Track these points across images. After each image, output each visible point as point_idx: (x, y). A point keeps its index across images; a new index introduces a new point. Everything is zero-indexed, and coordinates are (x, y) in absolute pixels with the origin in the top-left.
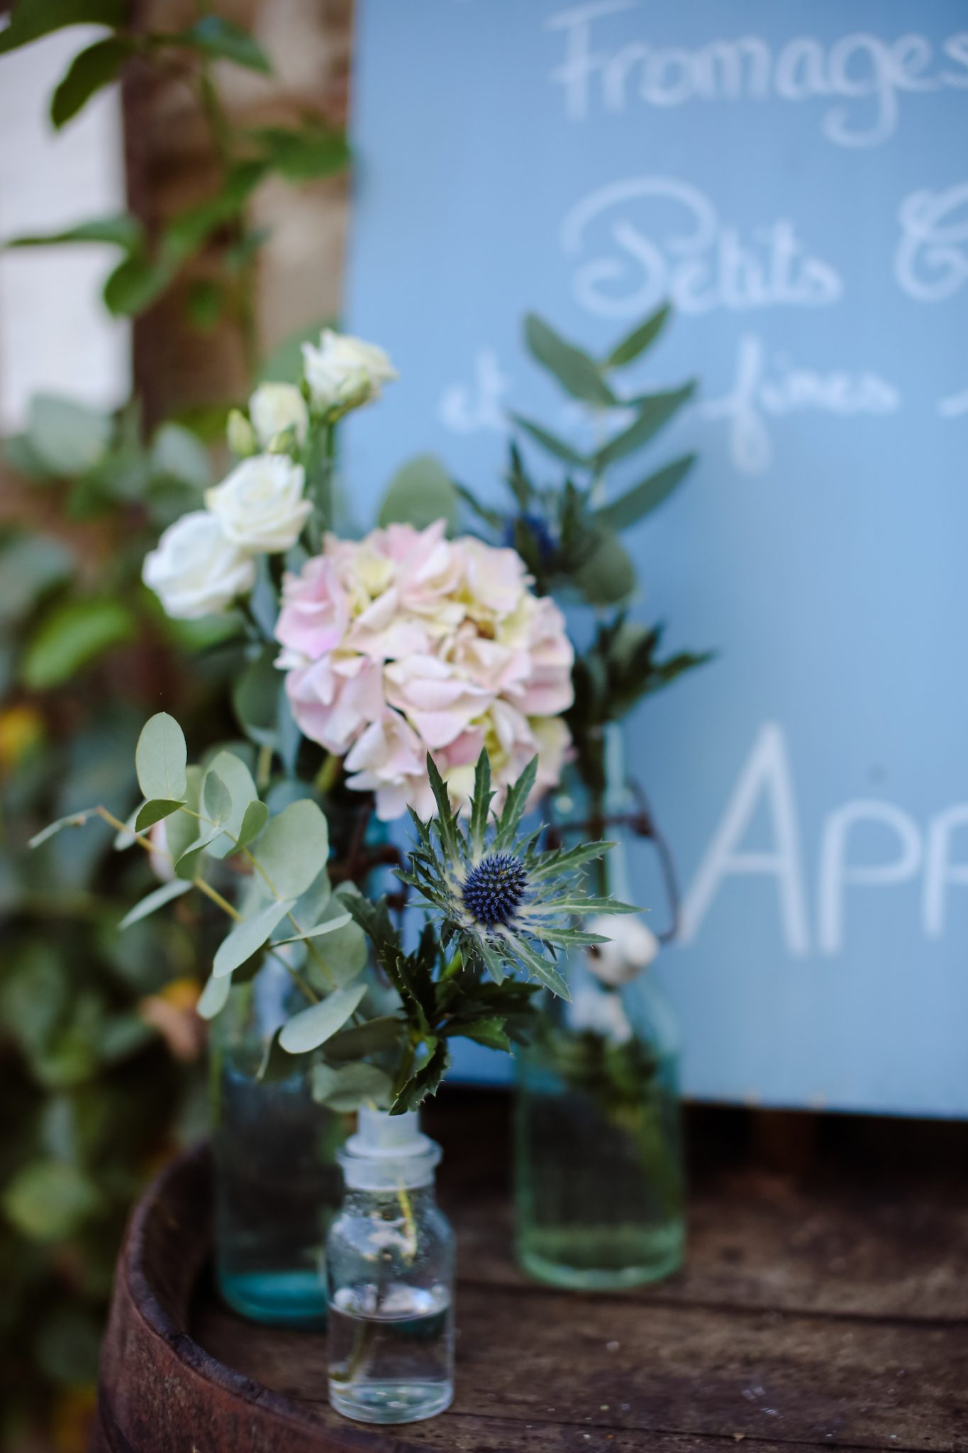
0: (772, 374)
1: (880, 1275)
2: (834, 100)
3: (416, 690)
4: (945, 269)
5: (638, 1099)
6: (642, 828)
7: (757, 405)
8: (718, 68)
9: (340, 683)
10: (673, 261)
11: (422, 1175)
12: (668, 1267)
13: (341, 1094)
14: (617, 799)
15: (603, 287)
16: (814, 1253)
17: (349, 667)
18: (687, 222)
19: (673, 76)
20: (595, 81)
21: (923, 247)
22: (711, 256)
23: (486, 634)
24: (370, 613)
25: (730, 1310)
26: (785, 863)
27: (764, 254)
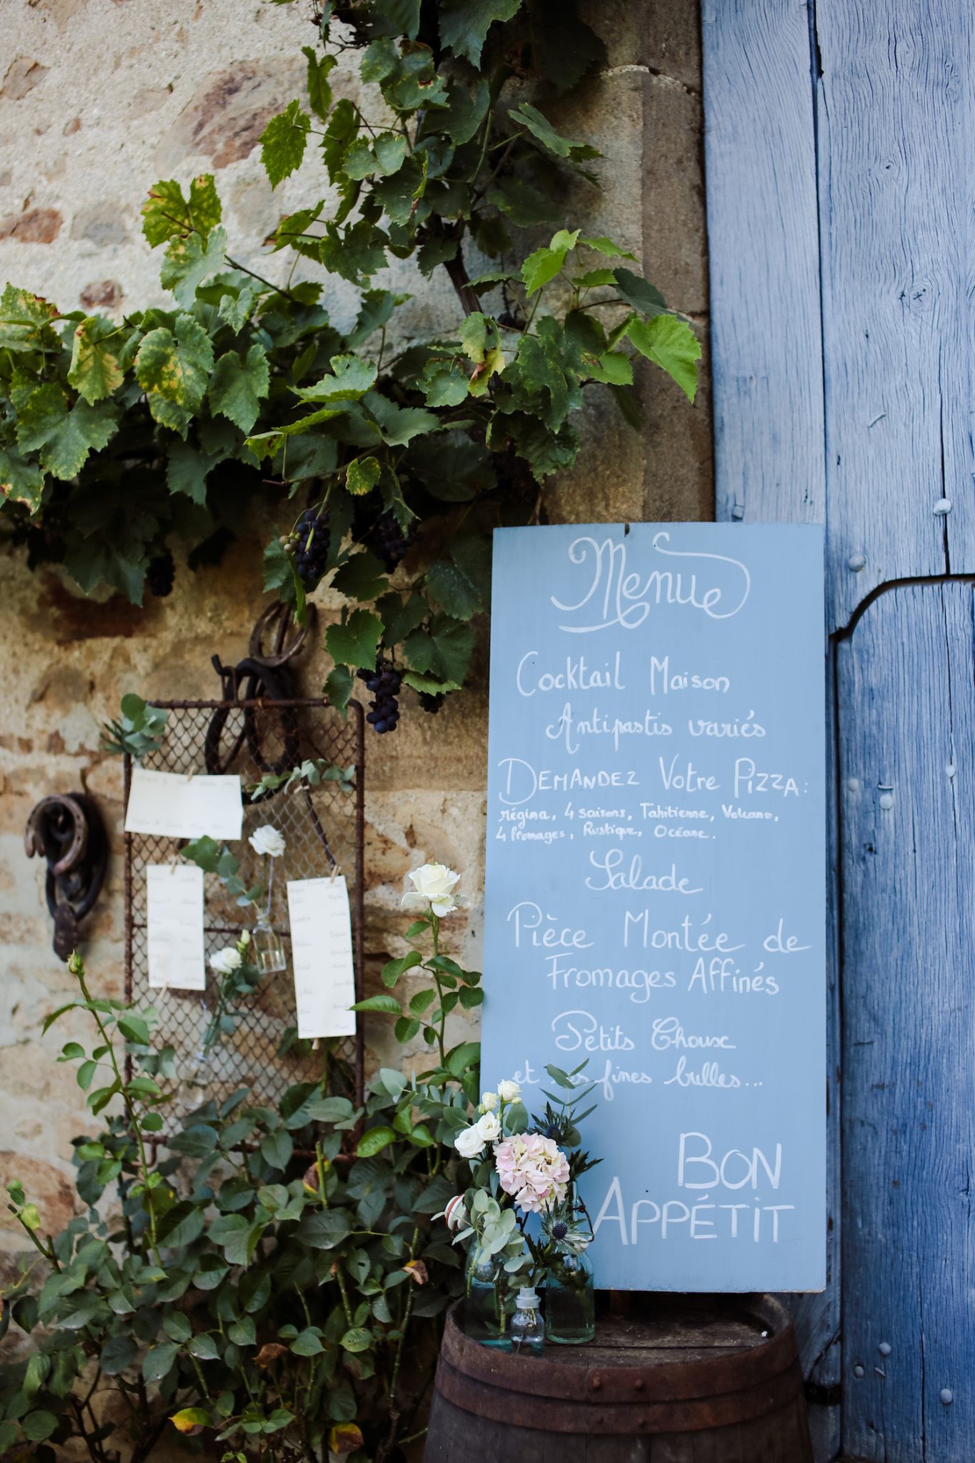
0: (615, 1072)
1: (651, 1338)
2: (633, 989)
3: (535, 1179)
4: (665, 1041)
5: (582, 1287)
6: (582, 1209)
7: (610, 1079)
8: (597, 976)
9: (515, 1178)
10: (585, 1036)
11: (536, 1305)
12: (592, 1337)
13: (517, 1284)
14: (576, 1201)
15: (561, 1041)
16: (632, 1334)
17: (518, 1174)
18: (590, 1026)
19: (584, 978)
20: (560, 977)
21: (659, 1034)
22: (597, 1034)
23: (549, 1163)
24: (522, 1159)
25: (611, 1347)
26: (621, 1218)
27: (612, 1035)
